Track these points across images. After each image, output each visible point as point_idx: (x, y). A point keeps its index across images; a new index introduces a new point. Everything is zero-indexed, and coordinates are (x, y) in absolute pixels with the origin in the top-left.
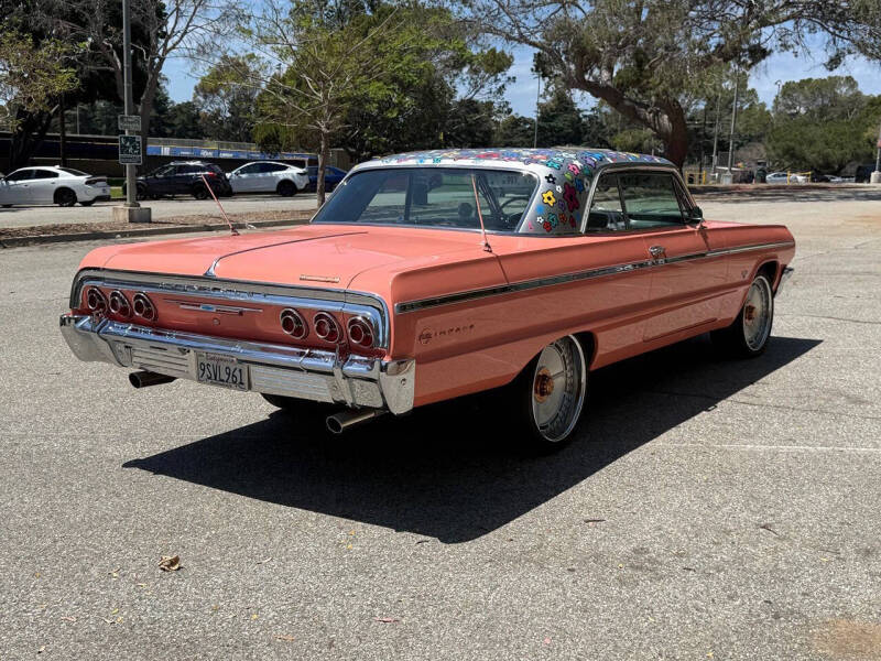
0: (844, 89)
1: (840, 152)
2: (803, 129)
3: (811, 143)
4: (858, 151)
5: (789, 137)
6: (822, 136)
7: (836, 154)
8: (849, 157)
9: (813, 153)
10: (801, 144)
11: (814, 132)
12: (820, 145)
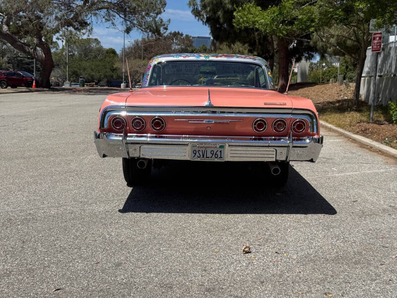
0: (95, 45)
1: (98, 74)
2: (80, 63)
3: (85, 69)
4: (106, 74)
5: (73, 66)
6: (90, 66)
7: (97, 75)
8: (103, 76)
9: (86, 74)
10: (80, 70)
11: (85, 64)
12: (89, 71)
